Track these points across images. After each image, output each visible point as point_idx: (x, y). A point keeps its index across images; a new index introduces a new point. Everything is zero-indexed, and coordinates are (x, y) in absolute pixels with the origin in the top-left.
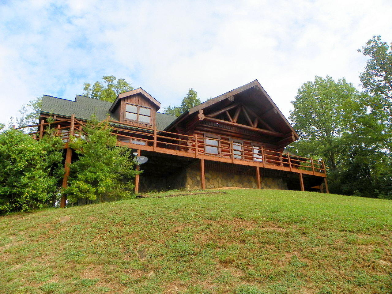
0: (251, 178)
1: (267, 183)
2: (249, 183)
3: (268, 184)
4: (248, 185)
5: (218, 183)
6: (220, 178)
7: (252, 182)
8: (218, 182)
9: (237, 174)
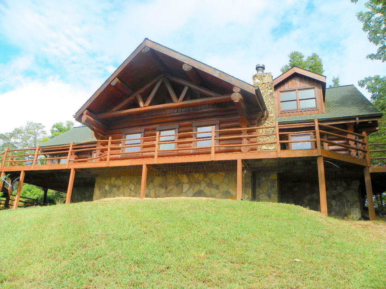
0: (183, 177)
1: (213, 181)
2: (177, 186)
3: (214, 183)
4: (176, 189)
5: (129, 191)
6: (133, 184)
7: (183, 183)
8: (130, 189)
9: (159, 176)
